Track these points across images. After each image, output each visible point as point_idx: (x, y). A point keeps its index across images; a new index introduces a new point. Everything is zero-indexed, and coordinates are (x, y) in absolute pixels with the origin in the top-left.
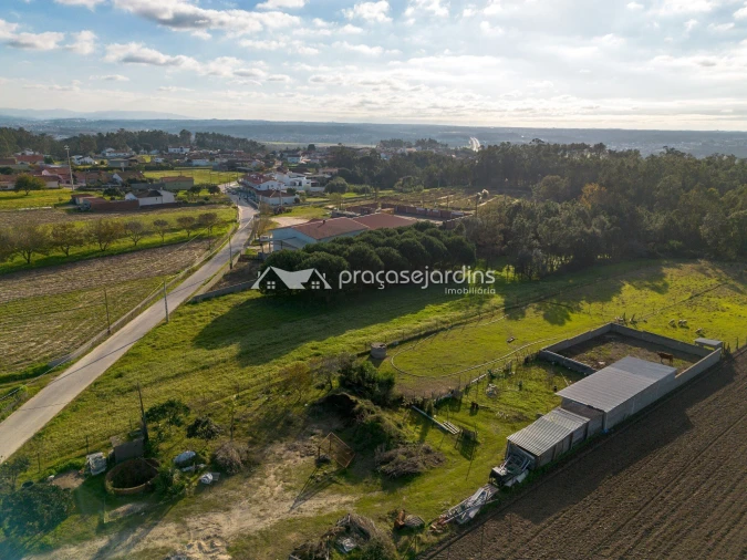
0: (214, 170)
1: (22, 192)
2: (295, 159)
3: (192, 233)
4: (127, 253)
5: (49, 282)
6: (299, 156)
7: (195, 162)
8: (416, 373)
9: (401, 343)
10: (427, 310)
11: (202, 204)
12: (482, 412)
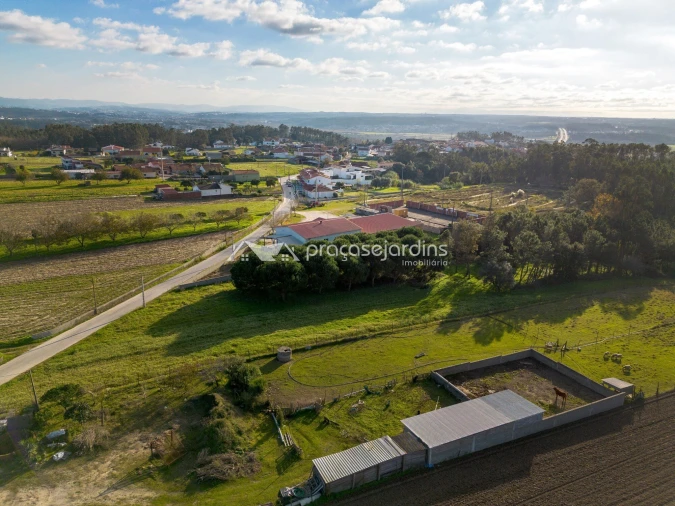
0: (288, 162)
1: (126, 181)
2: (365, 152)
3: (221, 225)
4: (159, 240)
5: (87, 264)
6: (368, 150)
7: (276, 155)
8: (304, 381)
9: (314, 348)
10: (366, 316)
11: (254, 196)
12: (329, 428)
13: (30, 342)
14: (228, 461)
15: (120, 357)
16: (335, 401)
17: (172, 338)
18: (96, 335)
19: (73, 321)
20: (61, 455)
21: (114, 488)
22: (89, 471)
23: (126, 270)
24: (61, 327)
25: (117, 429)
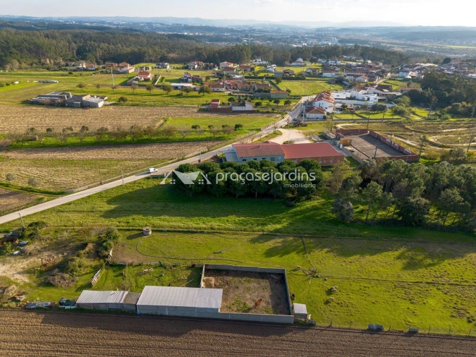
0: (329, 83)
1: (202, 94)
2: (405, 74)
5: (125, 153)
7: (325, 75)
9: (168, 231)
10: (223, 218)
11: (268, 112)
12: (120, 278)
13: (62, 194)
14: (63, 278)
15: (84, 211)
16: (140, 265)
17: (113, 207)
18: (89, 197)
19: (87, 187)
20: (17, 252)
21: (19, 273)
22: (19, 262)
23: (139, 160)
24: (80, 189)
25: (45, 248)
